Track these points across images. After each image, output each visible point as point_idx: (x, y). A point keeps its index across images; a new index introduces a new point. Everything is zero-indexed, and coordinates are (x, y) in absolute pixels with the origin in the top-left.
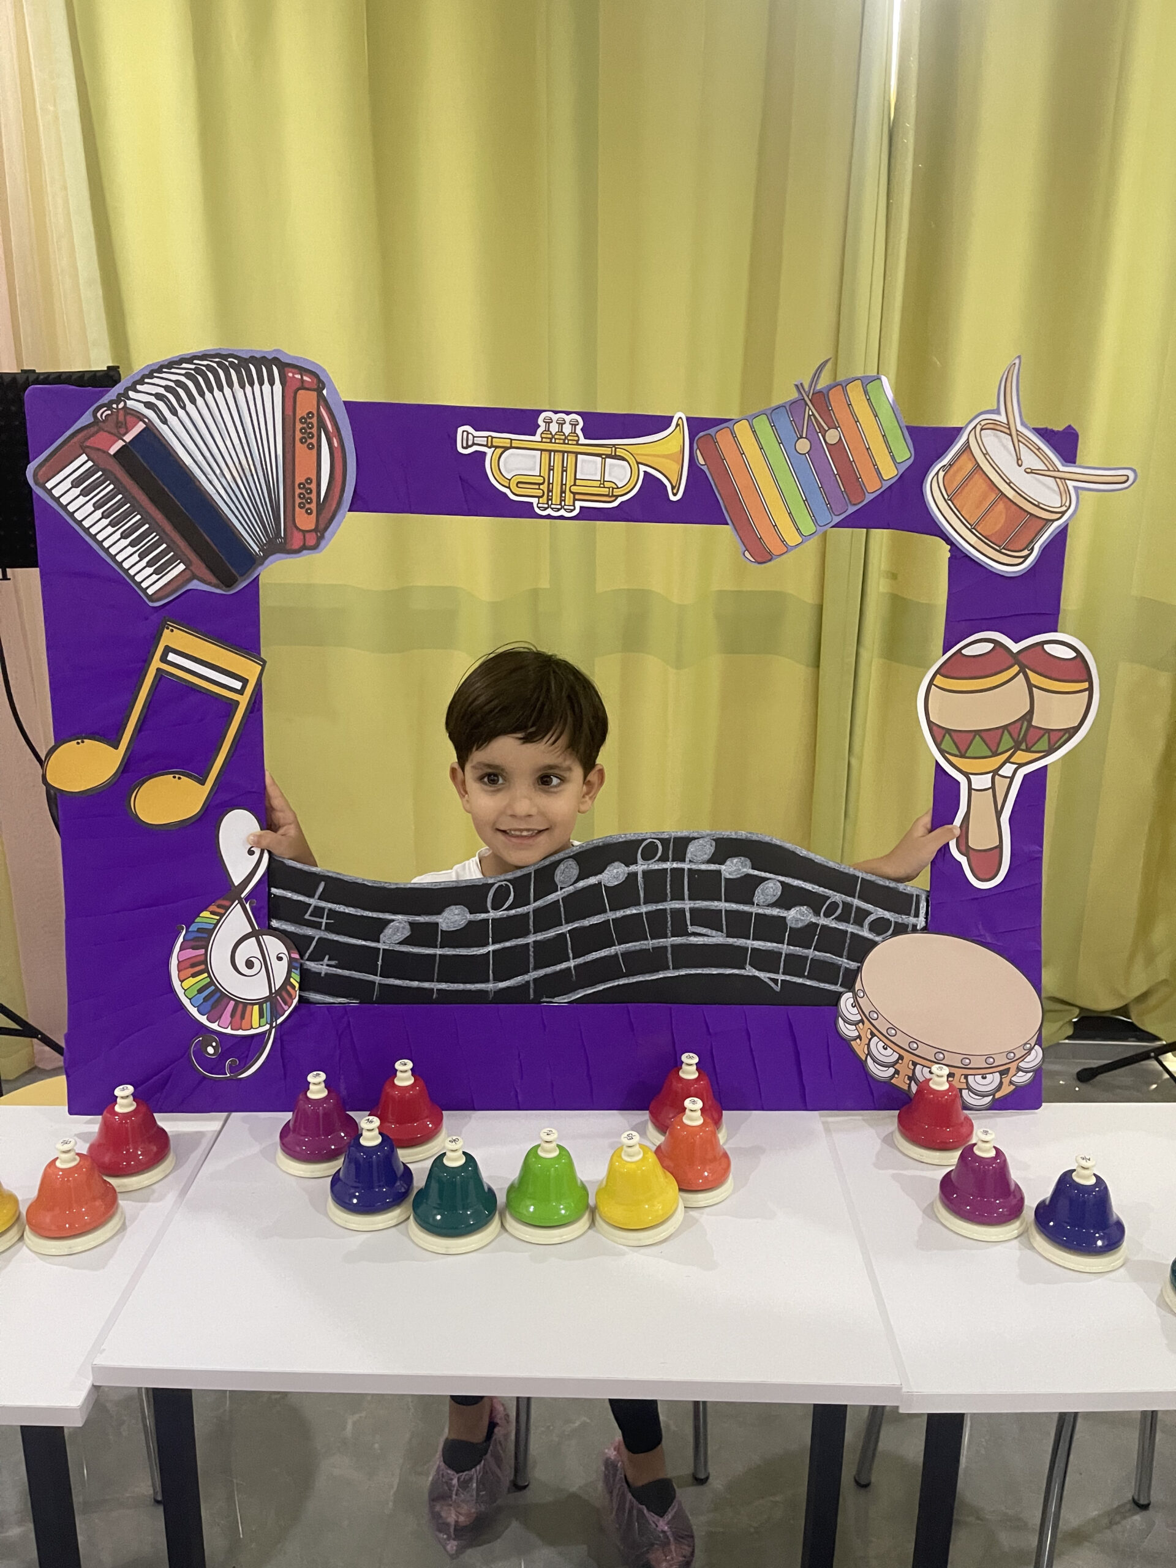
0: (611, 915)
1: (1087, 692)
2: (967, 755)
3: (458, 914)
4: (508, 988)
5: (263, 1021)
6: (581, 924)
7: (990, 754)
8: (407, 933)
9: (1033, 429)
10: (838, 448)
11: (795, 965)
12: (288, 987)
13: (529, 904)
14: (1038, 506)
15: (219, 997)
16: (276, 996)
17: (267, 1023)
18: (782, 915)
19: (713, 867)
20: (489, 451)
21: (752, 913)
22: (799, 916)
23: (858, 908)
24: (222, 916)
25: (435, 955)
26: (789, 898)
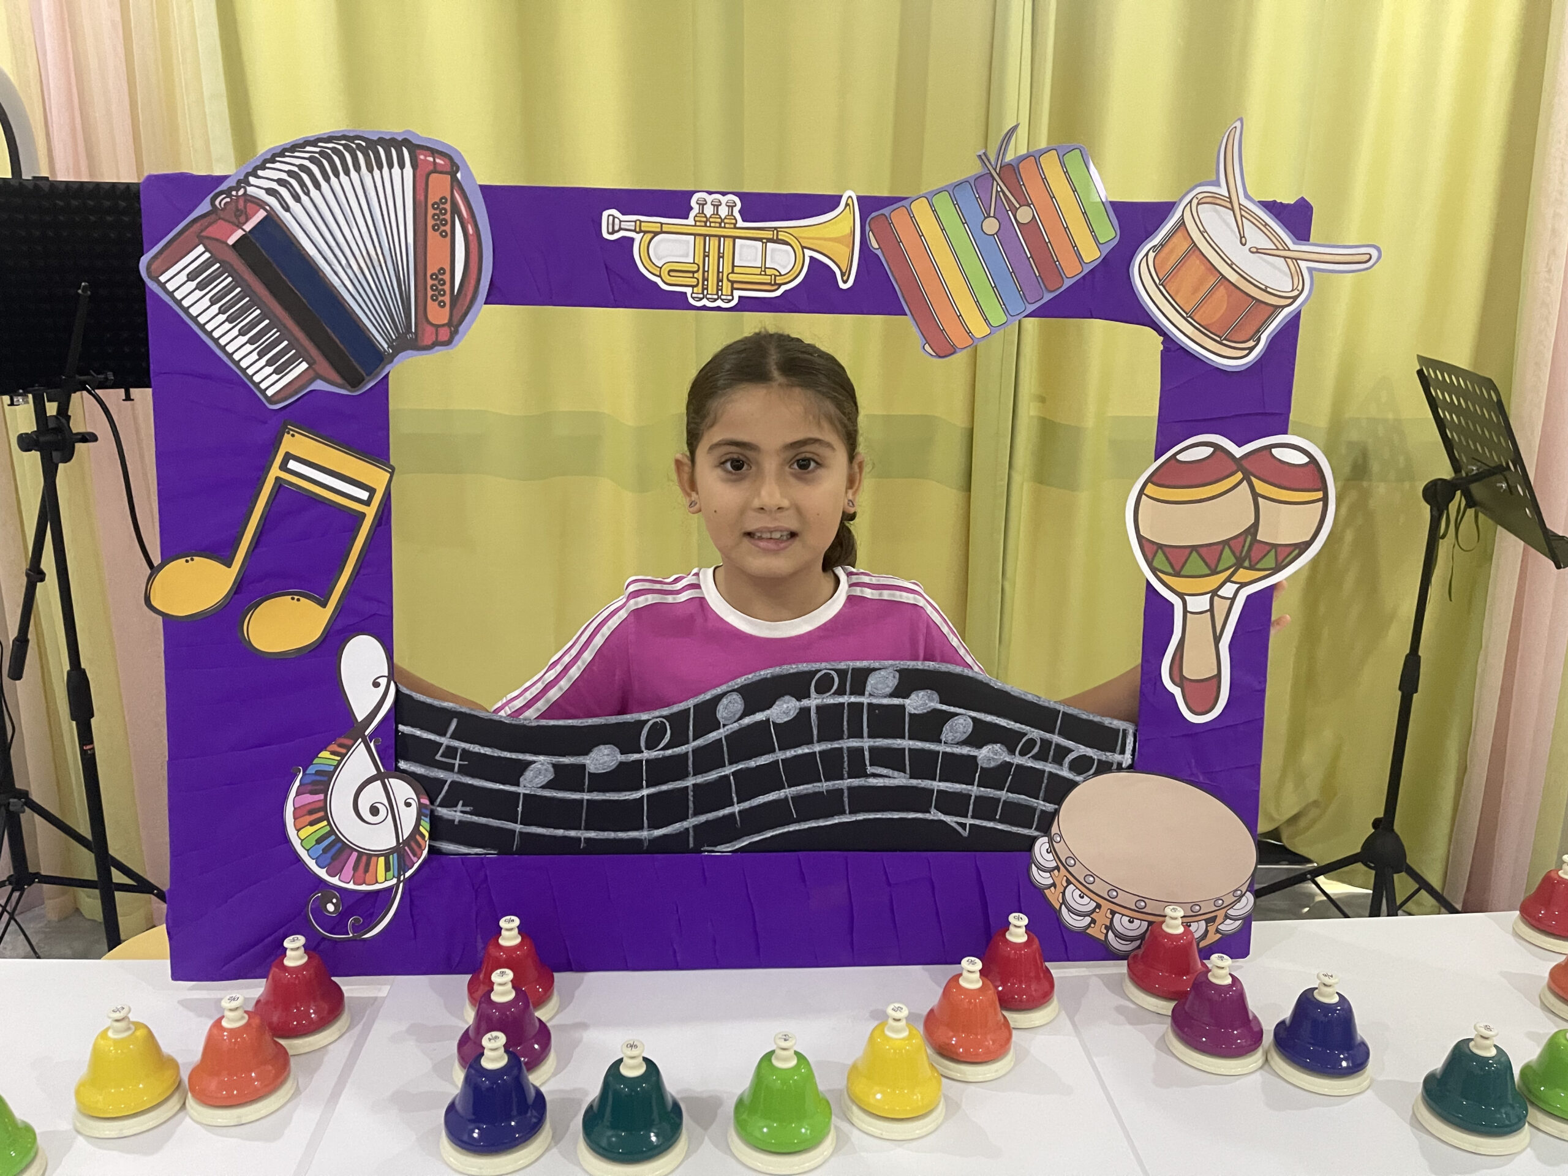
0: (780, 755)
1: (1321, 503)
2: (1183, 573)
3: (608, 755)
4: (665, 836)
5: (390, 874)
6: (747, 766)
7: (1208, 572)
8: (550, 776)
9: (1259, 202)
10: (1031, 228)
11: (985, 809)
12: (418, 837)
13: (687, 743)
14: (1265, 291)
15: (340, 848)
16: (404, 847)
17: (394, 877)
18: (972, 753)
19: (896, 701)
20: (637, 237)
21: (939, 752)
22: (992, 755)
23: (1058, 745)
24: (343, 756)
25: (581, 801)
26: (981, 735)
